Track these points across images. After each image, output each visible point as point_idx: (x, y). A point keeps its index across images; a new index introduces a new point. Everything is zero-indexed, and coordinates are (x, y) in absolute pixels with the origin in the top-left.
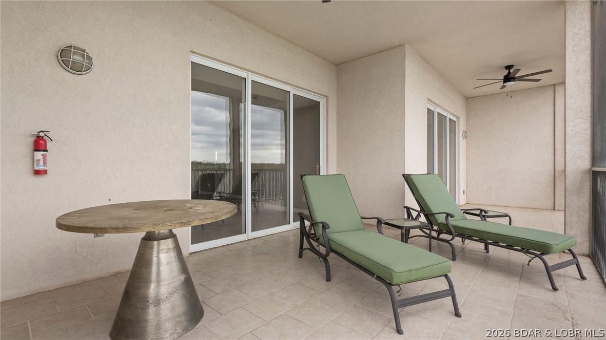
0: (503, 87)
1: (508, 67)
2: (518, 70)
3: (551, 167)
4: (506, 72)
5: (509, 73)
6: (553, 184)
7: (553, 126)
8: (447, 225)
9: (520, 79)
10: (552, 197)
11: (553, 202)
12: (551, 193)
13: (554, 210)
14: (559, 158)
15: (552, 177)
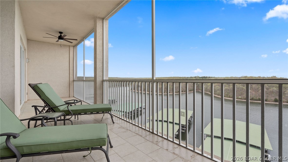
0: (57, 41)
1: (61, 33)
2: (65, 36)
3: (68, 80)
4: (59, 35)
5: (61, 35)
6: (69, 87)
7: (69, 63)
8: (68, 111)
9: (65, 40)
10: (69, 92)
11: (69, 94)
12: (68, 90)
13: (69, 97)
14: (71, 76)
15: (69, 84)
